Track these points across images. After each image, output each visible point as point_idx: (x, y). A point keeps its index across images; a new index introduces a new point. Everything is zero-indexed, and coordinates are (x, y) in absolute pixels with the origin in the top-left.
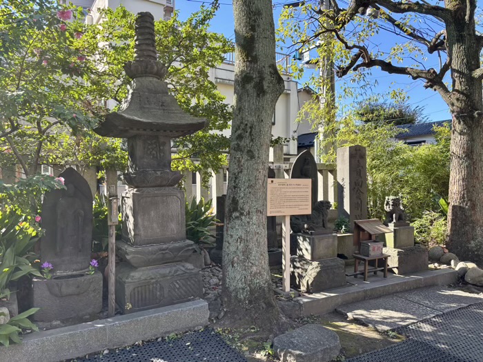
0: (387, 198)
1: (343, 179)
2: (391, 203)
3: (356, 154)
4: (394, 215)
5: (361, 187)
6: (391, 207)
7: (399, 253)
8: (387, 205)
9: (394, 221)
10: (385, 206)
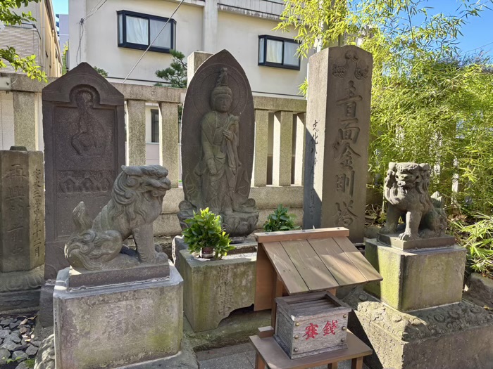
0: (391, 165)
1: (315, 125)
2: (400, 180)
3: (347, 66)
4: (408, 214)
5: (355, 141)
6: (400, 190)
7: (409, 333)
8: (390, 185)
9: (408, 231)
10: (385, 188)
